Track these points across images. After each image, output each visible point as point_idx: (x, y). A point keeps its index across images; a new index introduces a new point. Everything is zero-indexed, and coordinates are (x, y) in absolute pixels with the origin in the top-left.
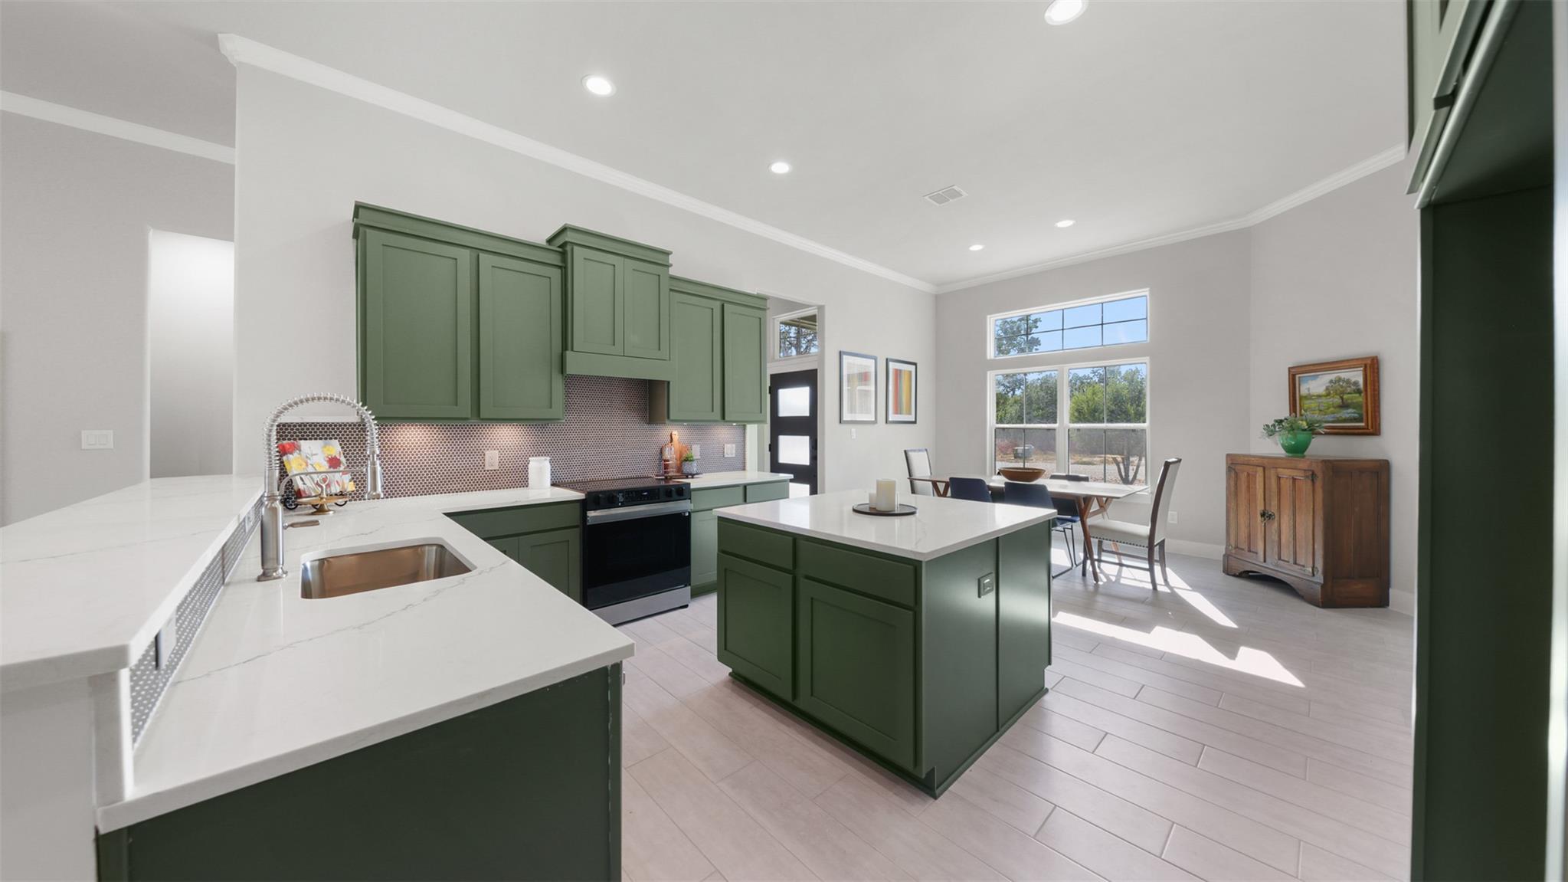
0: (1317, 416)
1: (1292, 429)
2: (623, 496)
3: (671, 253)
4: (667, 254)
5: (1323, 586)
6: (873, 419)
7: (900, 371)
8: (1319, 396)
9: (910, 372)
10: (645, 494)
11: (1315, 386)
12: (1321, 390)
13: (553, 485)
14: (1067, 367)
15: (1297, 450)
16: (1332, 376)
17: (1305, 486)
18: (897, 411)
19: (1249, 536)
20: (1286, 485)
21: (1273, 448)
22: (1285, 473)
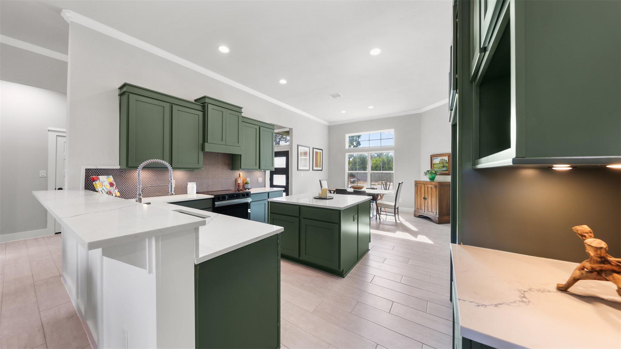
0: (437, 170)
1: (431, 173)
2: (228, 196)
3: (243, 108)
4: (241, 108)
5: (438, 218)
6: (308, 169)
7: (317, 152)
8: (438, 164)
9: (320, 153)
10: (235, 195)
11: (437, 161)
12: (438, 162)
13: (197, 193)
14: (370, 152)
15: (432, 179)
16: (439, 158)
17: (434, 189)
18: (316, 166)
19: (420, 205)
20: (430, 189)
21: (426, 179)
22: (430, 186)
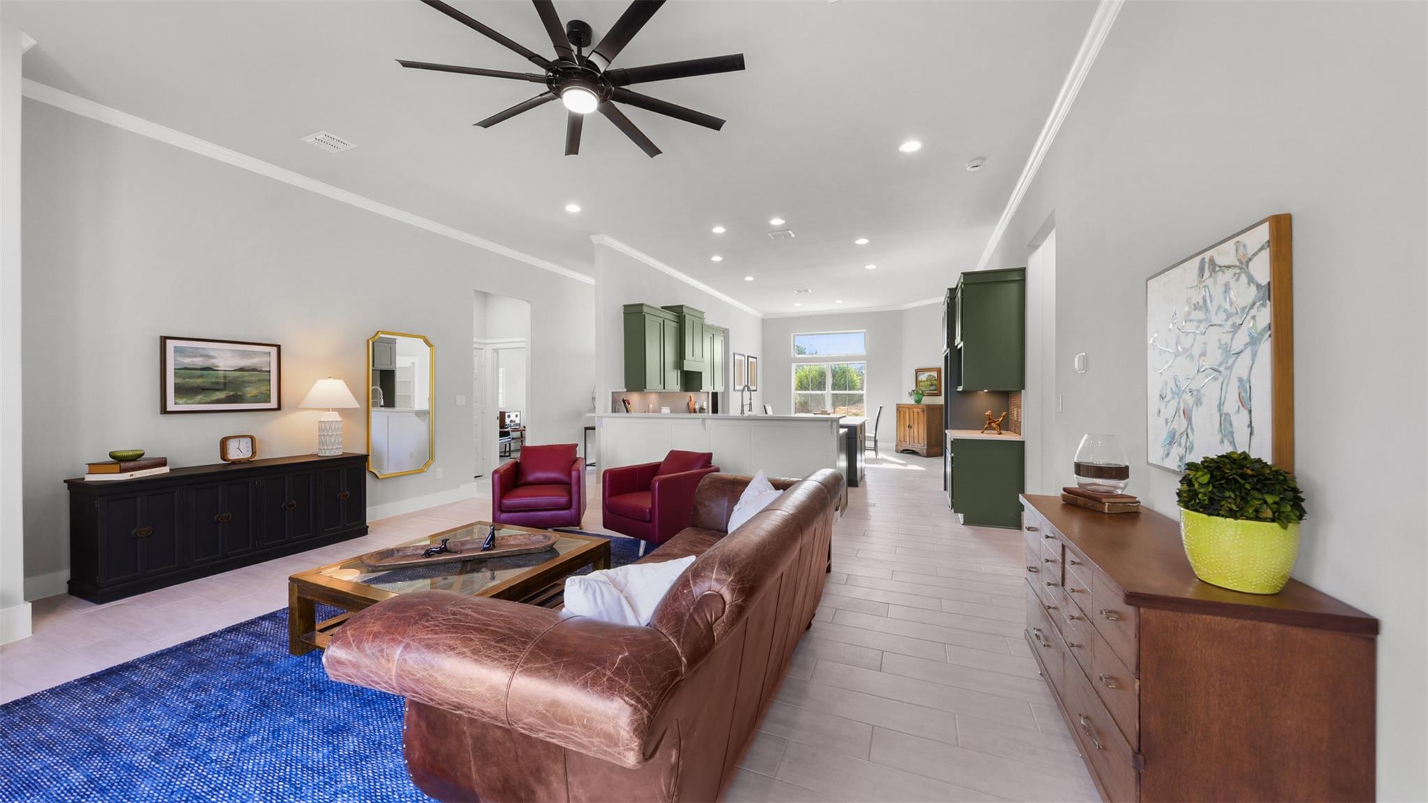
0: (924, 389)
1: (917, 393)
4: (703, 313)
5: (927, 450)
7: (752, 362)
8: (925, 381)
9: (756, 363)
11: (923, 377)
12: (925, 379)
14: (830, 363)
15: (918, 401)
16: (927, 374)
17: (921, 414)
18: (752, 385)
19: (904, 436)
20: (916, 414)
21: (911, 401)
22: (916, 410)
